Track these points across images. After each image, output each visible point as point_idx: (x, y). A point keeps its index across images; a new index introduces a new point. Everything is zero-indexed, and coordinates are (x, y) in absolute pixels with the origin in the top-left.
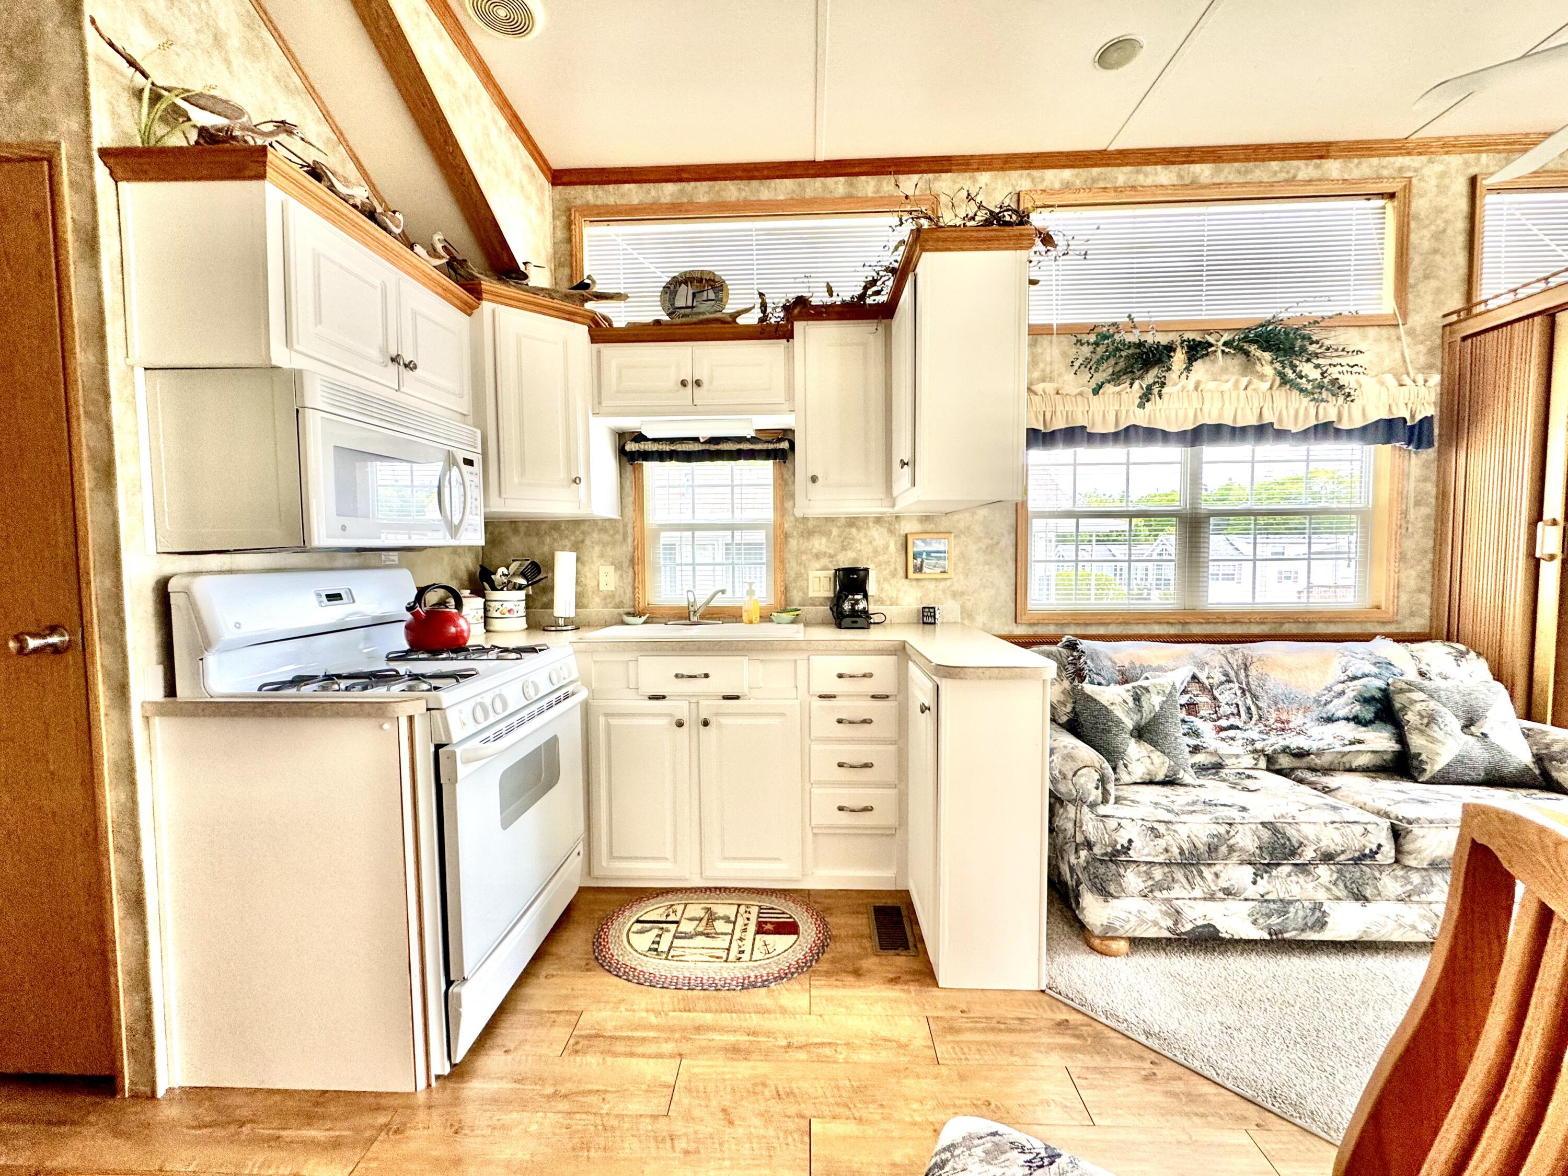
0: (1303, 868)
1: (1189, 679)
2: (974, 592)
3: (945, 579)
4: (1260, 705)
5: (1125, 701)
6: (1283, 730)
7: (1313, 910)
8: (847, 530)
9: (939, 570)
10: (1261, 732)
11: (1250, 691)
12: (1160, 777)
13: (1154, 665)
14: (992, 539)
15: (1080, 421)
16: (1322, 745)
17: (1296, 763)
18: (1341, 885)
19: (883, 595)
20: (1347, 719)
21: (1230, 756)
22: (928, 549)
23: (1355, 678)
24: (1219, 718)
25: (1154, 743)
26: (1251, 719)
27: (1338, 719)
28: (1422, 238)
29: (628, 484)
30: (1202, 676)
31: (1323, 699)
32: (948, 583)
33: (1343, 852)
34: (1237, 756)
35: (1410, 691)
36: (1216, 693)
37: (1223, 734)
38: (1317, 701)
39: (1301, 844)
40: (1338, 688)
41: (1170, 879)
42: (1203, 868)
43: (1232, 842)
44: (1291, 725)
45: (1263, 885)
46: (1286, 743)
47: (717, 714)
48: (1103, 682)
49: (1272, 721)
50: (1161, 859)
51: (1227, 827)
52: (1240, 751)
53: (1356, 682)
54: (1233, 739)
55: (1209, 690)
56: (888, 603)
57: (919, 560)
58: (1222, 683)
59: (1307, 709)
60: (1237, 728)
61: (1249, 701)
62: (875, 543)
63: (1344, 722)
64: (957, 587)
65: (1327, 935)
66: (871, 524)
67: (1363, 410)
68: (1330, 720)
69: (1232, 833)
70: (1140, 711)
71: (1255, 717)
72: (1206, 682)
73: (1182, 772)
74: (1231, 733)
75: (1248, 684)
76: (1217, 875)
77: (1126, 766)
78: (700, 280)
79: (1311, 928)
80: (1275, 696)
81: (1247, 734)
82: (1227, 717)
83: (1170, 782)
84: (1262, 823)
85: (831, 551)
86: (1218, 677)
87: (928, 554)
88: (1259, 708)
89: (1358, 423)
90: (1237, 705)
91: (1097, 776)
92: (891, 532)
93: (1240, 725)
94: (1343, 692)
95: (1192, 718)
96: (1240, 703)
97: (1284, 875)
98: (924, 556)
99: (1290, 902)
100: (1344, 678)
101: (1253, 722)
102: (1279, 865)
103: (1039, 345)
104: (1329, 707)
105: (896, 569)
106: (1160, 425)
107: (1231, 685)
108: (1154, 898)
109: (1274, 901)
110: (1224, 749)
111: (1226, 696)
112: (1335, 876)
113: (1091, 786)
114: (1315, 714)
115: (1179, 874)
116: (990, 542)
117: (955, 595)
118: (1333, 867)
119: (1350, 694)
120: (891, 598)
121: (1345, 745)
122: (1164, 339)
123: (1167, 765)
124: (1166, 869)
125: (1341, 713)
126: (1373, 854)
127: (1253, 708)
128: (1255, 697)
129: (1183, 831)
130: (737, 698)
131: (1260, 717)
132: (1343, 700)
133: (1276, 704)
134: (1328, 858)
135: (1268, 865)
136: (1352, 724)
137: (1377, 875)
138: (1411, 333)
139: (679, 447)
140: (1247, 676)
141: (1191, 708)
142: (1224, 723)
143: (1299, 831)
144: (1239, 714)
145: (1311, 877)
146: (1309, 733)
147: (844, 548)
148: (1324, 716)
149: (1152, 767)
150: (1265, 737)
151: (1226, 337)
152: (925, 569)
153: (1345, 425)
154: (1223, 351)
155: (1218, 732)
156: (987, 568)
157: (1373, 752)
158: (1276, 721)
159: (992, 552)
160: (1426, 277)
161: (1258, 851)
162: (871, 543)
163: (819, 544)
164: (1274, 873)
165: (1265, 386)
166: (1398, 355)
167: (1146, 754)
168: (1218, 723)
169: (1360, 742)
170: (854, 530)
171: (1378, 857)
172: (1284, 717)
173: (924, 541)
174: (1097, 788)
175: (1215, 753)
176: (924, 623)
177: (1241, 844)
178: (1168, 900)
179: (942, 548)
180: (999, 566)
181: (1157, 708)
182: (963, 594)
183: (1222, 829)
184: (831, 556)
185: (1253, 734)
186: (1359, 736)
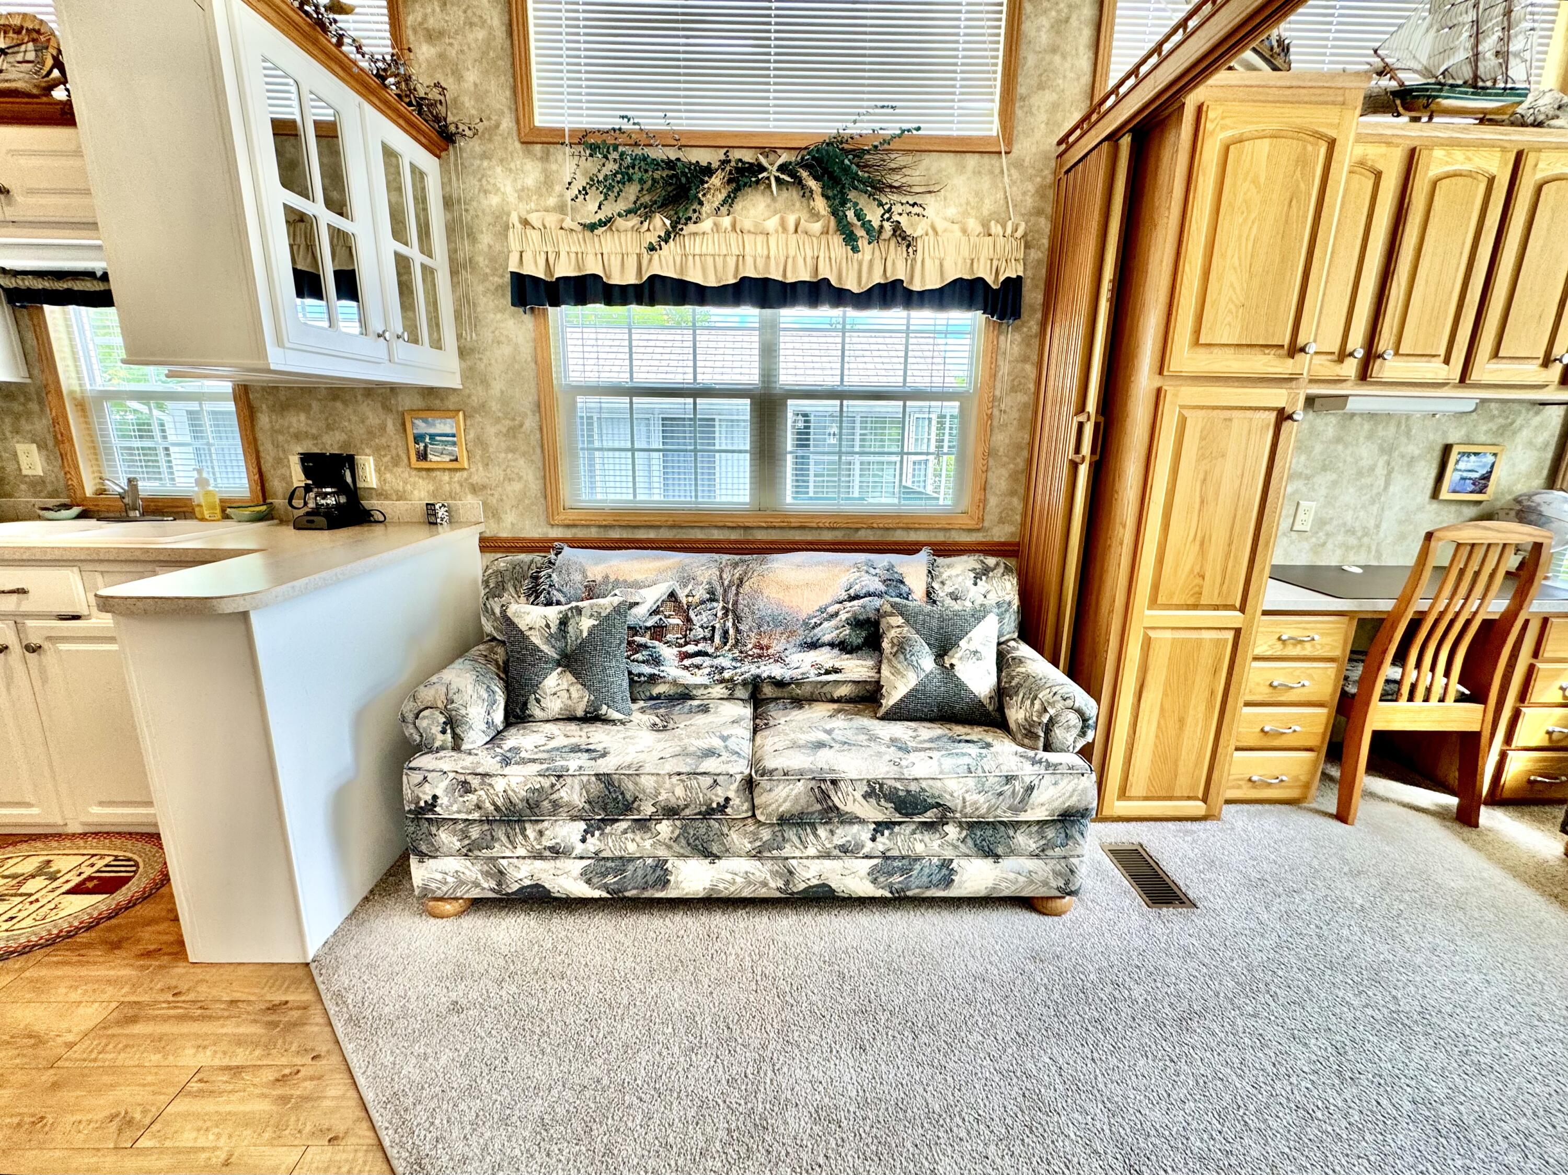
0: (642, 824)
1: (665, 597)
2: (497, 486)
3: (456, 470)
4: (741, 627)
5: (548, 626)
6: (760, 656)
7: (654, 869)
8: (330, 404)
9: (447, 458)
10: (734, 659)
11: (734, 612)
12: (580, 713)
13: (630, 579)
14: (514, 419)
15: (593, 267)
16: (796, 674)
17: (778, 693)
18: (683, 842)
19: (387, 487)
20: (832, 645)
21: (697, 686)
22: (432, 431)
23: (857, 597)
24: (686, 643)
25: (577, 675)
26: (725, 644)
27: (823, 645)
28: (1039, 29)
29: (30, 336)
30: (682, 595)
31: (813, 621)
32: (465, 474)
33: (686, 806)
34: (706, 687)
35: (892, 614)
36: (692, 614)
37: (687, 662)
38: (806, 624)
39: (636, 798)
40: (832, 610)
41: (489, 838)
42: (527, 825)
43: (555, 796)
44: (771, 651)
45: (593, 843)
46: (758, 671)
47: (49, 638)
48: (563, 600)
49: (750, 646)
50: (476, 815)
51: (553, 779)
52: (705, 680)
53: (855, 603)
54: (698, 667)
55: (683, 611)
56: (395, 497)
57: (422, 445)
58: (703, 602)
59: (792, 633)
60: (706, 654)
61: (729, 624)
62: (368, 422)
63: (828, 648)
64: (475, 479)
65: (671, 893)
66: (359, 397)
67: (941, 265)
68: (814, 645)
69: (558, 786)
70: (565, 638)
71: (731, 642)
72: (684, 601)
73: (605, 707)
74: (697, 660)
75: (736, 603)
76: (541, 833)
77: (538, 701)
78: (18, 30)
79: (653, 887)
80: (761, 618)
81: (716, 662)
82: (697, 642)
83: (592, 717)
84: (597, 775)
85: (314, 431)
86: (701, 593)
87: (432, 437)
88: (738, 631)
89: (933, 283)
90: (714, 628)
91: (442, 719)
92: (387, 408)
93: (711, 650)
94: (837, 614)
95: (656, 643)
96: (717, 626)
97: (619, 832)
98: (427, 440)
99: (631, 860)
100: (844, 595)
101: (727, 648)
102: (617, 820)
103: (552, 158)
104: (816, 630)
105: (398, 455)
106: (695, 276)
107: (715, 604)
108: (477, 857)
109: (613, 859)
110: (687, 678)
111: (700, 619)
112: (677, 832)
113: (436, 730)
114: (799, 639)
115: (500, 833)
116: (511, 424)
117: (475, 489)
118: (678, 823)
119: (843, 616)
120: (397, 492)
121: (820, 675)
122: (703, 157)
123: (586, 699)
124: (486, 827)
125: (827, 638)
126: (722, 808)
127: (731, 632)
128: (738, 619)
129: (499, 785)
130: (76, 617)
131: (737, 641)
132: (834, 622)
133: (759, 627)
134: (671, 812)
135: (602, 820)
136: (836, 651)
137: (725, 830)
138: (1018, 165)
139: (78, 286)
140: (737, 594)
141: (658, 632)
142: (691, 648)
143: (636, 784)
144: (712, 639)
145: (649, 835)
146: (787, 660)
147: (329, 428)
148: (809, 640)
149: (570, 702)
150: (739, 664)
151: (784, 158)
152: (430, 456)
153: (917, 287)
154: (777, 179)
155: (682, 660)
156: (510, 456)
157: (854, 682)
158: (755, 647)
159: (515, 437)
160: (1041, 87)
161: (587, 806)
162: (363, 422)
163: (297, 421)
164: (608, 830)
165: (817, 227)
166: (1000, 195)
167: (565, 686)
168: (684, 649)
169: (836, 671)
170: (339, 405)
171: (728, 810)
172: (764, 642)
173: (425, 421)
174: (444, 732)
175: (675, 683)
176: (430, 523)
177: (566, 799)
178: (494, 859)
179: (448, 430)
180: (524, 454)
181: (585, 634)
182: (484, 487)
183: (546, 783)
184: (315, 438)
185: (725, 662)
186: (837, 665)
